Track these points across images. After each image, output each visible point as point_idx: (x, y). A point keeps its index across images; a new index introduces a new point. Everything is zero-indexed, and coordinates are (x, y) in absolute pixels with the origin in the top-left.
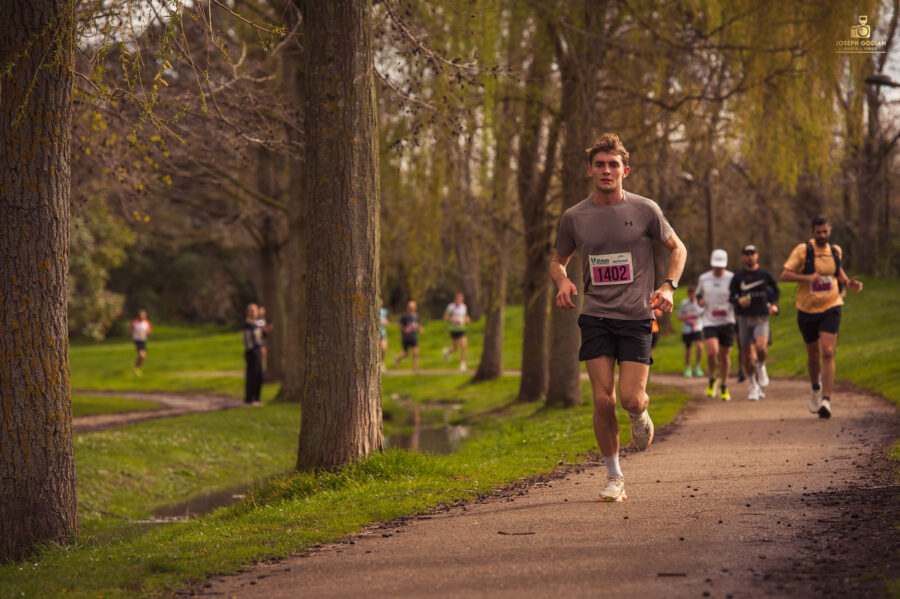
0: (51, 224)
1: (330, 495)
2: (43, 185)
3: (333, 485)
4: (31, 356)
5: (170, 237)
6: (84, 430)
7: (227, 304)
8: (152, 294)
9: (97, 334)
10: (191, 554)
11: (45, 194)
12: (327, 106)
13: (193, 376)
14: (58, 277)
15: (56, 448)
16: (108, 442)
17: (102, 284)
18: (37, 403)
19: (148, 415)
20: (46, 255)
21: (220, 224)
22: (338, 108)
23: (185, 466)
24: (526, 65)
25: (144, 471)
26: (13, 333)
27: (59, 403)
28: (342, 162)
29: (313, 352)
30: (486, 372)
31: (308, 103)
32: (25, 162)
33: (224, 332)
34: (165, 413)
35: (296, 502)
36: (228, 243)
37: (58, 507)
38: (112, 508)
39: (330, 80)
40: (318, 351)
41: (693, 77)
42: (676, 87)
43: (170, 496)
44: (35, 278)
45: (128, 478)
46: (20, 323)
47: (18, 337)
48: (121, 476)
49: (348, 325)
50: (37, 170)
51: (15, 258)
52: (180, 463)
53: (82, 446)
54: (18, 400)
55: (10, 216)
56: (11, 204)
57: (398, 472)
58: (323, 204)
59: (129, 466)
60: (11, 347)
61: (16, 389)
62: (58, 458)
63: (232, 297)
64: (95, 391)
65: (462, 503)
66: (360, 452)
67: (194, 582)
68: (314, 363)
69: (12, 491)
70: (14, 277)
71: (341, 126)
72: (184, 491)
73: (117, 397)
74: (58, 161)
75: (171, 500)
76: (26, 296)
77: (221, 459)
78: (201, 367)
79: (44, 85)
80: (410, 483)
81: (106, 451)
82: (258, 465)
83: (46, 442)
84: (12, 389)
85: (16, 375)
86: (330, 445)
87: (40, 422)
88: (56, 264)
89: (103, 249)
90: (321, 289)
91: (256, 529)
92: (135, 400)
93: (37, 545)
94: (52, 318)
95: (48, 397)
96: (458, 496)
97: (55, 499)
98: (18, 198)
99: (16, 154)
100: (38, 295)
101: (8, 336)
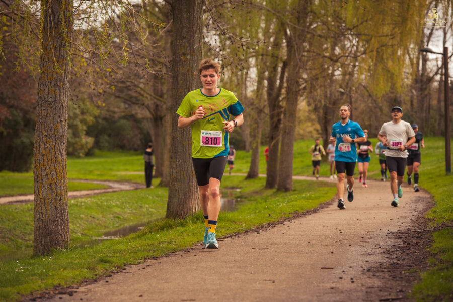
0: (60, 109)
1: (180, 229)
2: (57, 91)
3: (182, 225)
4: (50, 166)
5: (114, 113)
6: (75, 197)
7: (139, 142)
8: (106, 137)
9: (81, 155)
10: (118, 255)
11: (58, 95)
12: (182, 58)
13: (123, 173)
14: (63, 132)
15: (61, 206)
16: (85, 202)
17: (84, 132)
18: (53, 187)
19: (103, 190)
20: (58, 122)
21: (137, 107)
22: (187, 59)
23: (118, 214)
24: (272, 40)
25: (100, 216)
26: (43, 156)
27: (62, 187)
28: (188, 83)
29: (174, 166)
30: (252, 175)
31: (174, 57)
32: (50, 81)
33: (137, 155)
34: (110, 190)
35: (165, 232)
36: (140, 116)
37: (61, 232)
38: (86, 232)
39: (184, 47)
40: (176, 165)
41: (343, 48)
42: (338, 51)
43: (111, 227)
44: (53, 132)
45: (92, 219)
46: (46, 151)
47: (45, 158)
48: (90, 218)
50: (55, 84)
51: (44, 123)
52: (116, 213)
53: (73, 204)
54: (44, 185)
55: (43, 105)
56: (43, 99)
59: (94, 214)
60: (42, 162)
61: (44, 180)
62: (61, 211)
63: (141, 140)
64: (80, 179)
65: (237, 234)
66: (194, 210)
67: (119, 267)
68: (174, 171)
69: (41, 225)
70: (44, 131)
71: (188, 67)
72: (117, 225)
73: (89, 182)
74: (64, 81)
75: (111, 229)
76: (48, 140)
77: (134, 211)
78: (127, 170)
79: (59, 48)
81: (84, 207)
82: (151, 214)
83: (56, 204)
84: (42, 180)
85: (44, 174)
86: (180, 207)
87: (54, 195)
88: (62, 126)
89: (85, 117)
90: (178, 138)
91: (147, 244)
92: (97, 184)
93: (52, 249)
94: (60, 149)
95: (58, 184)
96: (236, 231)
97: (60, 229)
98: (46, 97)
99: (46, 77)
100: (54, 139)
101: (41, 157)
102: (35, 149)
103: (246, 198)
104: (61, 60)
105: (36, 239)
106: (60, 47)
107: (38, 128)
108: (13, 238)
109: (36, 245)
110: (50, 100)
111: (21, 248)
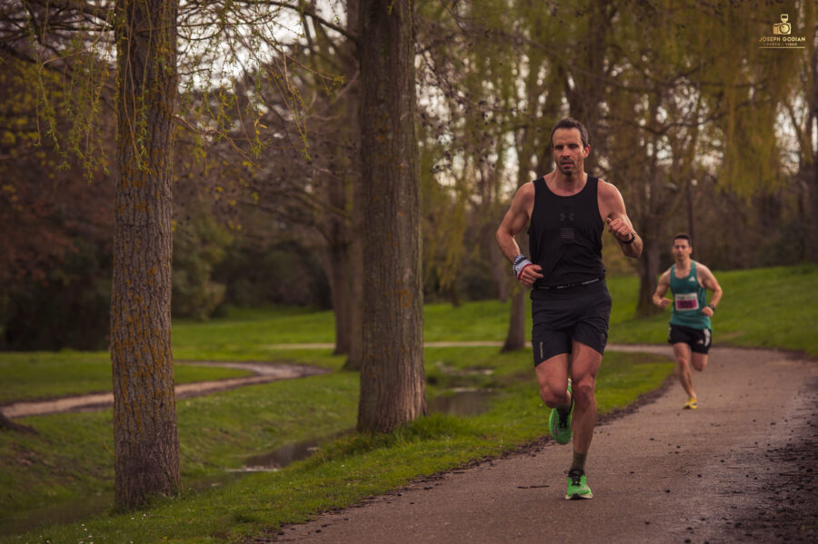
0: (157, 238)
1: (383, 451)
2: (150, 207)
3: (387, 444)
4: (142, 344)
5: (261, 238)
6: (191, 395)
7: (307, 291)
8: (247, 283)
9: (204, 316)
10: (268, 506)
11: (152, 214)
12: (379, 139)
13: (281, 347)
14: (163, 281)
15: (163, 418)
16: (210, 404)
17: (208, 276)
18: (147, 382)
19: (243, 381)
20: (153, 263)
21: (300, 228)
22: (388, 141)
23: (272, 424)
24: (542, 99)
25: (238, 429)
26: (128, 326)
27: (164, 382)
28: (391, 183)
29: (369, 337)
30: (512, 345)
31: (364, 136)
32: (137, 189)
33: (304, 313)
34: (256, 379)
35: (356, 458)
36: (306, 243)
37: (164, 464)
38: (212, 459)
39: (381, 118)
40: (373, 334)
41: (673, 109)
42: (663, 115)
43: (259, 449)
44: (145, 281)
45: (225, 435)
46: (133, 318)
47: (132, 329)
48: (219, 433)
49: (397, 314)
50: (146, 195)
51: (129, 265)
52: (267, 422)
53: (190, 409)
54: (132, 380)
55: (125, 233)
56: (125, 222)
57: (439, 433)
58: (376, 217)
59: (226, 425)
60: (126, 337)
61: (130, 371)
62: (164, 426)
64: (201, 361)
65: (489, 459)
66: (408, 416)
67: (271, 530)
68: (370, 345)
69: (128, 452)
70: (128, 281)
71: (390, 155)
72: (269, 445)
73: (219, 365)
74: (163, 187)
75: (259, 451)
76: (137, 296)
77: (300, 418)
78: (286, 341)
80: (448, 441)
81: (208, 413)
82: (329, 421)
83: (155, 413)
84: (128, 371)
85: (130, 359)
86: (383, 412)
87: (150, 397)
88: (161, 270)
89: (208, 249)
90: (375, 285)
91: (322, 483)
92: (233, 369)
93: (147, 496)
94: (159, 314)
95: (156, 377)
96: (486, 453)
97: (162, 459)
98: (131, 218)
99: (129, 182)
100: (148, 295)
101: (124, 328)
102: (112, 313)
103: (503, 387)
104: (156, 150)
105: (119, 479)
106: (154, 126)
107: (117, 274)
108: (79, 475)
109: (119, 489)
110: (137, 224)
111: (96, 492)
